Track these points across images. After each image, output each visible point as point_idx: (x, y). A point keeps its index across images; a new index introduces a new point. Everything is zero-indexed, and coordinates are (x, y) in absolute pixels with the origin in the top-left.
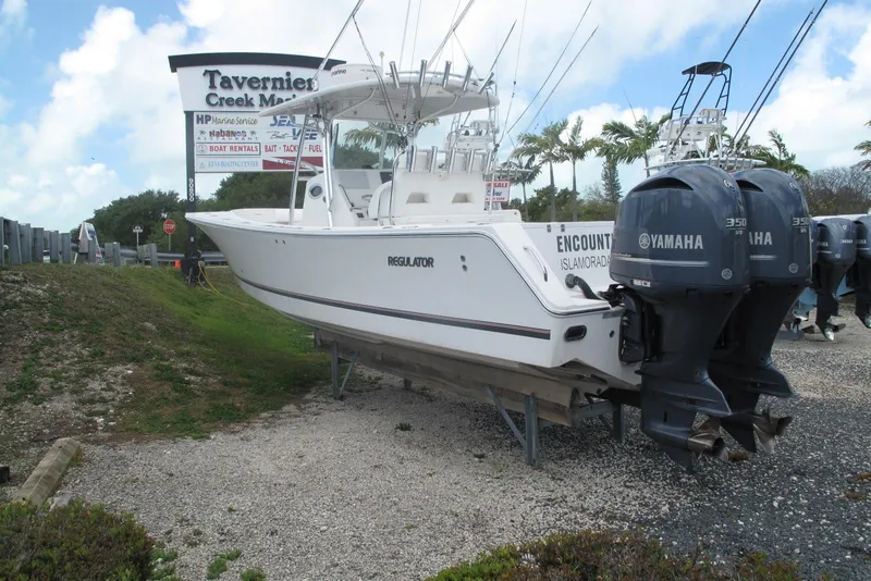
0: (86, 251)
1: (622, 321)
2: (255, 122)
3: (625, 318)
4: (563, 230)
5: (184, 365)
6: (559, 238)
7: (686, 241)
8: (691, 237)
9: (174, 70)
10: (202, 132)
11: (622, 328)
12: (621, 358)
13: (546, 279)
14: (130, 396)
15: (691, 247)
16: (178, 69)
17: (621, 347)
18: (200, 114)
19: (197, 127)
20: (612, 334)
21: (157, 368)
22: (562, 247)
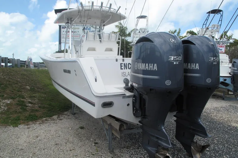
0: (27, 64)
1: (133, 100)
2: (79, 28)
3: (134, 99)
4: (123, 61)
5: (29, 100)
6: (121, 64)
7: (150, 67)
8: (152, 64)
9: (56, 14)
10: (63, 31)
11: (133, 103)
12: (134, 114)
13: (96, 81)
14: (5, 110)
15: (152, 69)
16: (57, 13)
17: (133, 110)
18: (63, 26)
19: (62, 30)
20: (128, 105)
21: (18, 101)
22: (123, 67)
